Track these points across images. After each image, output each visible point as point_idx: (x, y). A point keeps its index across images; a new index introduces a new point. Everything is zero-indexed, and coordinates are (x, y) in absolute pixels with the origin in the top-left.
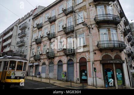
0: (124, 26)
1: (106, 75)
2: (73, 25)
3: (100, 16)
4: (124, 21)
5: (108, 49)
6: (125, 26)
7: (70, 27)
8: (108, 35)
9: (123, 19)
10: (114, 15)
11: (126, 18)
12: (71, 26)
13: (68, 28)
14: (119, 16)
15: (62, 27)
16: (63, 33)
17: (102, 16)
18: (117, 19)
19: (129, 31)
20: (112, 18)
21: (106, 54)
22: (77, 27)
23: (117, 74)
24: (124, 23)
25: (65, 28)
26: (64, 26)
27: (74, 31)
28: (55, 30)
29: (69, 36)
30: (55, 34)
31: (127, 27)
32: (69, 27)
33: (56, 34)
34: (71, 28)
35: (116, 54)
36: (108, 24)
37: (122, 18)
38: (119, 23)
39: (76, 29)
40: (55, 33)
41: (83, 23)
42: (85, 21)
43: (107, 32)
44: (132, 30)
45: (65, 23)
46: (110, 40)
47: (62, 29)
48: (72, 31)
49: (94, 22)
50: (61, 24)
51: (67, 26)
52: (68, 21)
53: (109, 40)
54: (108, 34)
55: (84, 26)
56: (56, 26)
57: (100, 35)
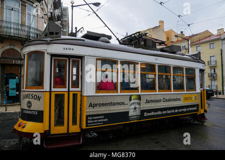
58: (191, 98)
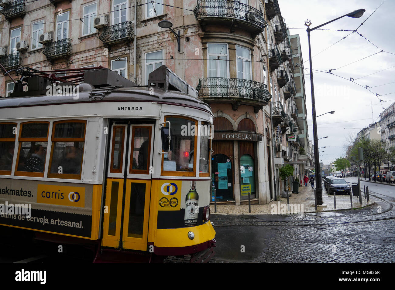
0: (274, 41)
1: (213, 172)
2: (130, 22)
3: (212, 4)
4: (277, 27)
5: (224, 103)
6: (277, 44)
7: (120, 27)
8: (228, 62)
9: (275, 21)
10: (249, 7)
11: (281, 19)
12: (123, 23)
13: (113, 29)
14: (264, 11)
15: (93, 24)
16: (98, 45)
17: (216, 4)
18: (256, 19)
19: (285, 57)
20: (243, 14)
21: (220, 114)
22: (143, 28)
23: (242, 168)
24: (275, 35)
25: (103, 29)
26: (102, 22)
27: (132, 40)
28: (70, 32)
29: (117, 54)
30: (70, 45)
31: (282, 47)
32: (117, 25)
33: (73, 44)
34: (123, 30)
35: (243, 117)
36: (231, 32)
37: (269, 17)
38: (260, 31)
39: (138, 36)
40: (69, 39)
41: (160, 18)
42: (169, 13)
43: (227, 55)
44: (294, 56)
45: (106, 11)
46: (232, 79)
47: (95, 31)
48: (128, 42)
49: (194, 21)
50: (92, 14)
51: (112, 23)
52: (113, 6)
53: (229, 77)
54: (228, 59)
55: (163, 29)
56: (75, 16)
57: (208, 61)
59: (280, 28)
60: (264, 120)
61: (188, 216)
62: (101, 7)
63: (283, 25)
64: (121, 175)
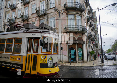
1: (70, 53)
2: (45, 9)
3: (69, 3)
4: (89, 9)
5: (73, 32)
6: (89, 14)
7: (42, 11)
9: (88, 8)
10: (80, 4)
11: (90, 7)
12: (44, 10)
13: (40, 11)
14: (85, 5)
15: (35, 10)
16: (36, 16)
17: (71, 3)
18: (83, 7)
19: (92, 18)
20: (78, 6)
22: (49, 11)
23: (79, 52)
24: (88, 12)
25: (38, 11)
26: (38, 9)
27: (46, 14)
28: (28, 13)
29: (42, 18)
30: (28, 16)
31: (91, 15)
32: (42, 10)
33: (29, 16)
34: (43, 12)
35: (79, 36)
36: (75, 11)
37: (87, 6)
38: (84, 11)
39: (48, 13)
40: (28, 15)
41: (54, 8)
42: (57, 6)
44: (94, 18)
45: (39, 6)
46: (76, 25)
47: (35, 12)
48: (45, 15)
49: (64, 8)
50: (35, 7)
51: (40, 10)
52: (41, 5)
53: (74, 24)
54: (74, 19)
55: (55, 11)
56: (30, 8)
57: (68, 20)
58: (16, 59)
59: (90, 10)
60: (85, 37)
61: (49, 65)
62: (37, 5)
63: (91, 9)
64: (31, 53)
